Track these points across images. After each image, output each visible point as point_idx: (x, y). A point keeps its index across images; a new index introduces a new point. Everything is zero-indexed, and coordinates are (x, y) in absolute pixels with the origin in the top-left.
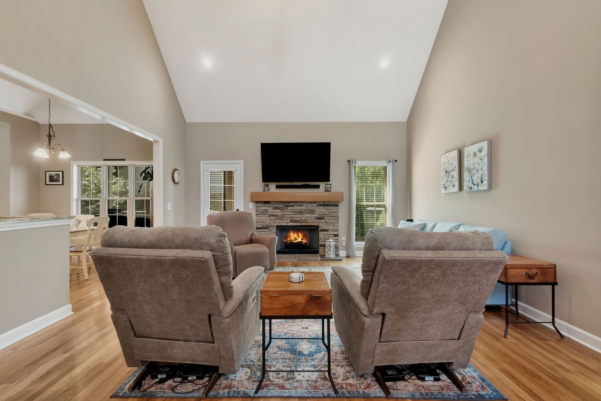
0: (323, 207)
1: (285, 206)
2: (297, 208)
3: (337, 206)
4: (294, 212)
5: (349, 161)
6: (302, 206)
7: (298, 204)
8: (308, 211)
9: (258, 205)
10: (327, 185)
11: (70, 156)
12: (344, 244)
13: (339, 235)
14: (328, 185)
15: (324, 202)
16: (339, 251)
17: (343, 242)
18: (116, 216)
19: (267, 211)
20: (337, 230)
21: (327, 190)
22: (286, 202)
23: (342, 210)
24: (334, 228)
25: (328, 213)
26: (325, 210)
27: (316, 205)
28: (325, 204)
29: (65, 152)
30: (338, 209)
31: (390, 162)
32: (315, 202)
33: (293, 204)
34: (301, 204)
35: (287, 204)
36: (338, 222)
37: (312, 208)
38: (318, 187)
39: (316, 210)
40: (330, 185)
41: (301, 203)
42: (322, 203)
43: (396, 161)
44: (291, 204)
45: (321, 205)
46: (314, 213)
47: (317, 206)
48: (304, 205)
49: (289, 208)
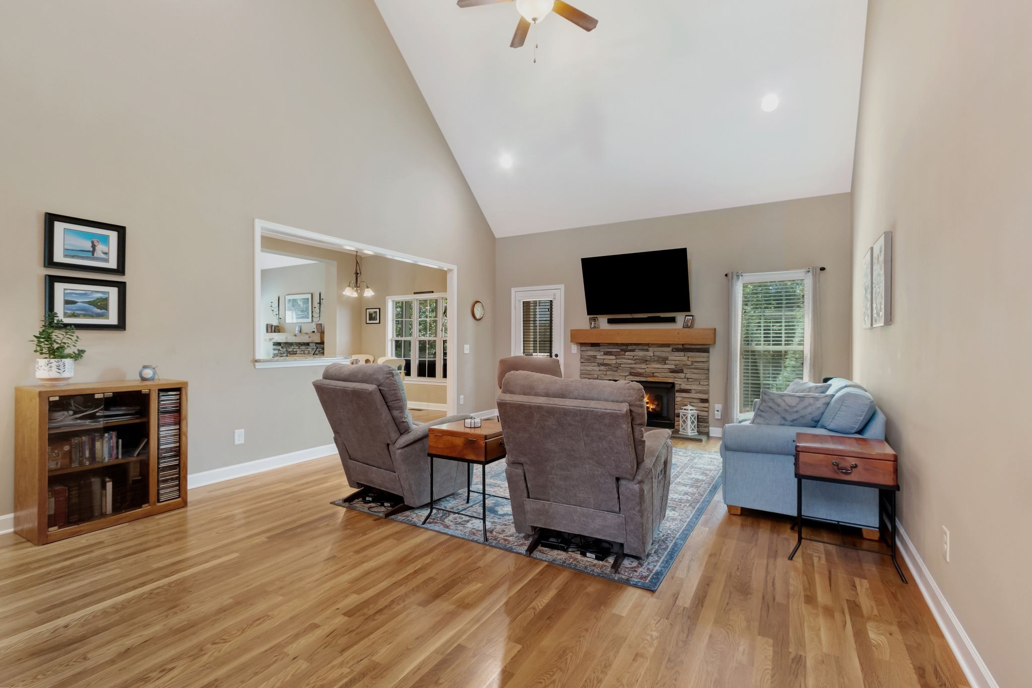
0: (682, 354)
1: (622, 350)
2: (639, 354)
3: (706, 351)
4: (635, 360)
5: (726, 275)
6: (647, 350)
7: (640, 347)
8: (656, 358)
9: (584, 348)
10: (687, 317)
11: (373, 294)
12: (718, 415)
13: (711, 400)
14: (689, 317)
15: (683, 344)
16: (710, 428)
17: (716, 412)
18: (426, 361)
19: (595, 357)
20: (707, 392)
21: (686, 326)
22: (623, 344)
23: (715, 358)
24: (700, 388)
25: (689, 363)
26: (685, 358)
27: (670, 349)
28: (684, 349)
29: (369, 289)
30: (708, 357)
31: (809, 271)
32: (668, 345)
33: (634, 347)
34: (646, 348)
35: (624, 347)
36: (708, 379)
37: (664, 355)
38: (672, 320)
39: (670, 358)
40: (691, 317)
41: (645, 346)
42: (681, 347)
43: (823, 269)
44: (630, 348)
45: (678, 350)
46: (667, 362)
47: (672, 351)
48: (651, 349)
49: (627, 353)
